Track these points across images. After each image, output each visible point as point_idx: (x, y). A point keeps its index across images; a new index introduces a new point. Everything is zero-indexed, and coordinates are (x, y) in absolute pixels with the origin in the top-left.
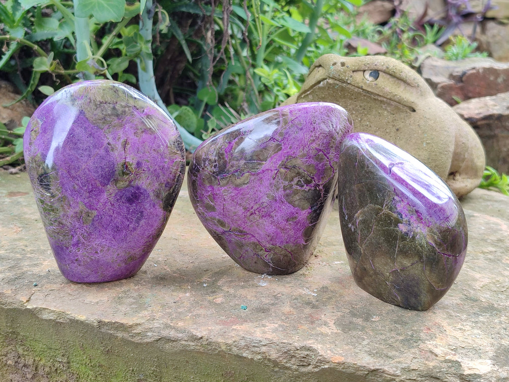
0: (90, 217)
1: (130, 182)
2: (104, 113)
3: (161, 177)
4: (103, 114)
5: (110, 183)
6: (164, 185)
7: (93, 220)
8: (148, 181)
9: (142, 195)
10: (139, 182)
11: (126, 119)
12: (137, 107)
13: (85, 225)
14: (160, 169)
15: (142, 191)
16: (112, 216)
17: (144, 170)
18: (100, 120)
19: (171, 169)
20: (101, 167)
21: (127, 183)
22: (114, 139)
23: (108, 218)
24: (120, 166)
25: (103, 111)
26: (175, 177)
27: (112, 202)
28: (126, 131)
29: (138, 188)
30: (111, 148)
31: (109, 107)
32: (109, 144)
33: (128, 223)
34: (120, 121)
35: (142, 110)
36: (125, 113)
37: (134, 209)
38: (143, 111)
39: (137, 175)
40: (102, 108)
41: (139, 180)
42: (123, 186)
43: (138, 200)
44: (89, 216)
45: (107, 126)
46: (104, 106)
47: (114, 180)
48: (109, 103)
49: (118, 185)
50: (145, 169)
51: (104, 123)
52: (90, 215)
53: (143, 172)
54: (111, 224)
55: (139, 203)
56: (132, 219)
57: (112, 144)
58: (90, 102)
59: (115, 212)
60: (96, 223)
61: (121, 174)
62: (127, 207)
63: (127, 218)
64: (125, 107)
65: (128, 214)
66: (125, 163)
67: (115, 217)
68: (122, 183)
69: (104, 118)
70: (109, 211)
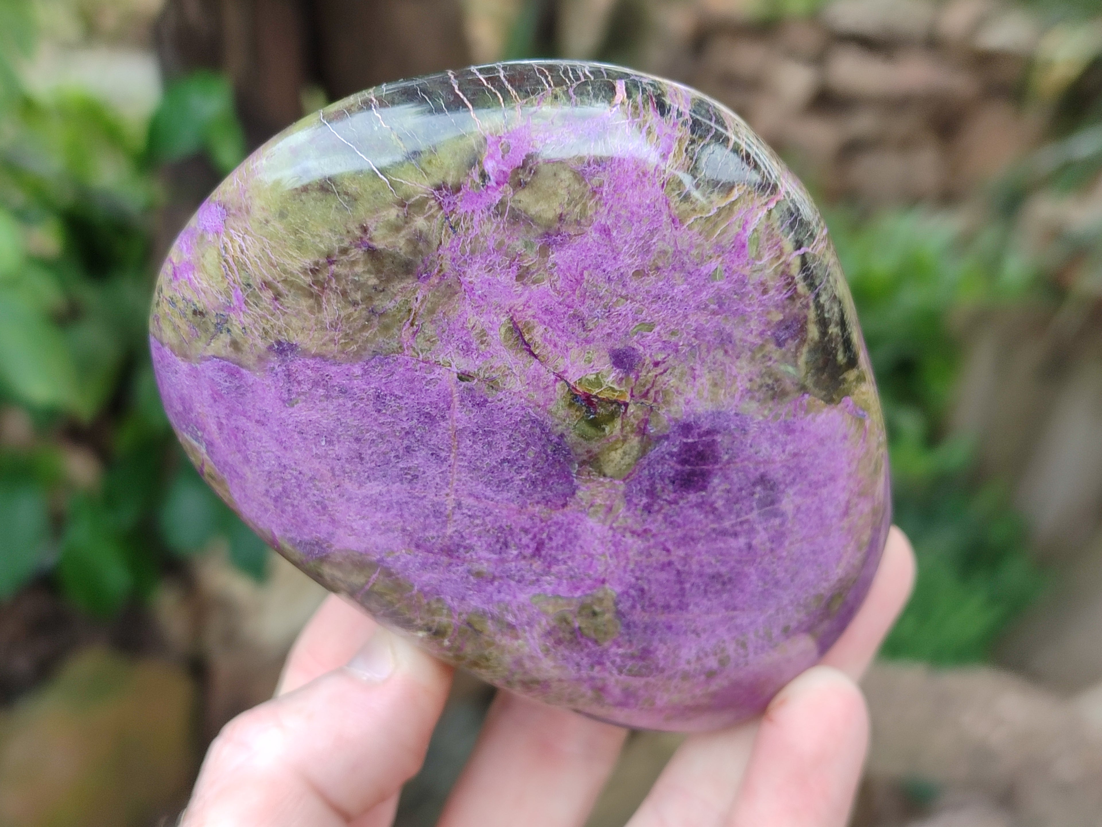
0: (603, 613)
1: (642, 431)
2: (358, 296)
3: (738, 334)
4: (355, 304)
5: (576, 482)
6: (771, 347)
7: (620, 614)
8: (705, 380)
9: (719, 438)
10: (673, 409)
11: (449, 255)
12: (450, 180)
13: (606, 644)
14: (714, 313)
15: (706, 427)
16: (670, 563)
17: (656, 364)
18: (364, 328)
19: (756, 277)
20: (504, 460)
21: (635, 441)
22: (467, 350)
23: (663, 576)
24: (562, 413)
25: (344, 293)
26: (790, 283)
27: (638, 527)
28: (483, 297)
29: (686, 428)
30: (485, 387)
31: (353, 263)
32: (463, 377)
33: (742, 541)
34: (434, 280)
35: (475, 174)
36: (428, 243)
37: (728, 491)
38: (484, 176)
39: (645, 395)
40: (333, 285)
41: (667, 403)
42: (628, 460)
43: (716, 460)
44: (595, 614)
45: (406, 333)
46: (337, 277)
47: (582, 464)
48: (344, 251)
49: (609, 470)
50: (660, 357)
51: (386, 328)
52: (597, 609)
53: (659, 370)
54: (688, 586)
55: (728, 462)
56: (747, 521)
57: (472, 370)
58: (277, 296)
59: (669, 545)
60: (639, 616)
61: (590, 431)
62: (699, 505)
63: (724, 533)
64: (407, 219)
65: (720, 518)
66: (572, 391)
67: (685, 559)
68: (616, 456)
69: (373, 312)
70: (649, 555)
